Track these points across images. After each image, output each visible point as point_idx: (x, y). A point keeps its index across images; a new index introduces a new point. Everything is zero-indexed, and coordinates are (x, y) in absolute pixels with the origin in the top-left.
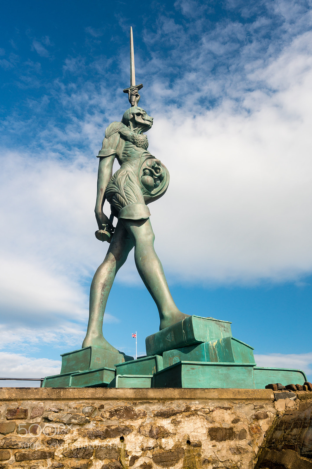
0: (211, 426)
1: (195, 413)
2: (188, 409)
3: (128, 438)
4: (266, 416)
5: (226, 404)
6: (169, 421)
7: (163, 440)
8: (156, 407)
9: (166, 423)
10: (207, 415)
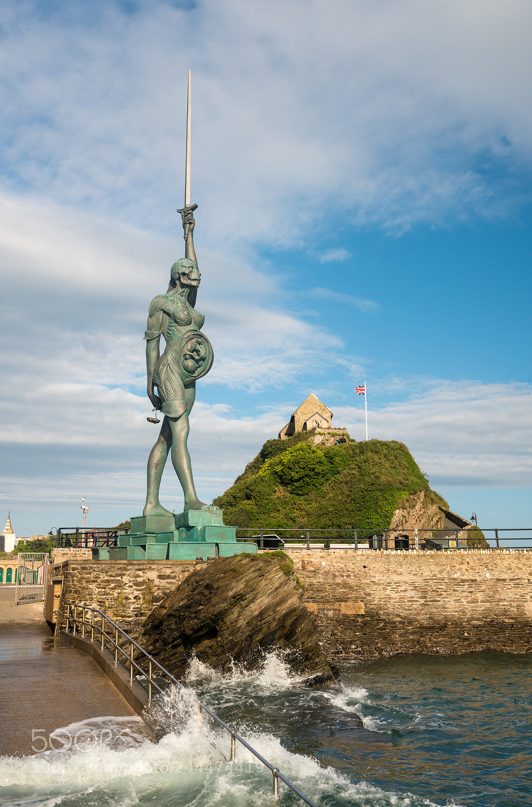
0: (159, 574)
1: (153, 569)
2: (150, 568)
3: (124, 577)
4: (189, 571)
5: (169, 566)
6: (142, 572)
7: (138, 578)
8: (137, 567)
9: (140, 573)
10: (159, 570)
